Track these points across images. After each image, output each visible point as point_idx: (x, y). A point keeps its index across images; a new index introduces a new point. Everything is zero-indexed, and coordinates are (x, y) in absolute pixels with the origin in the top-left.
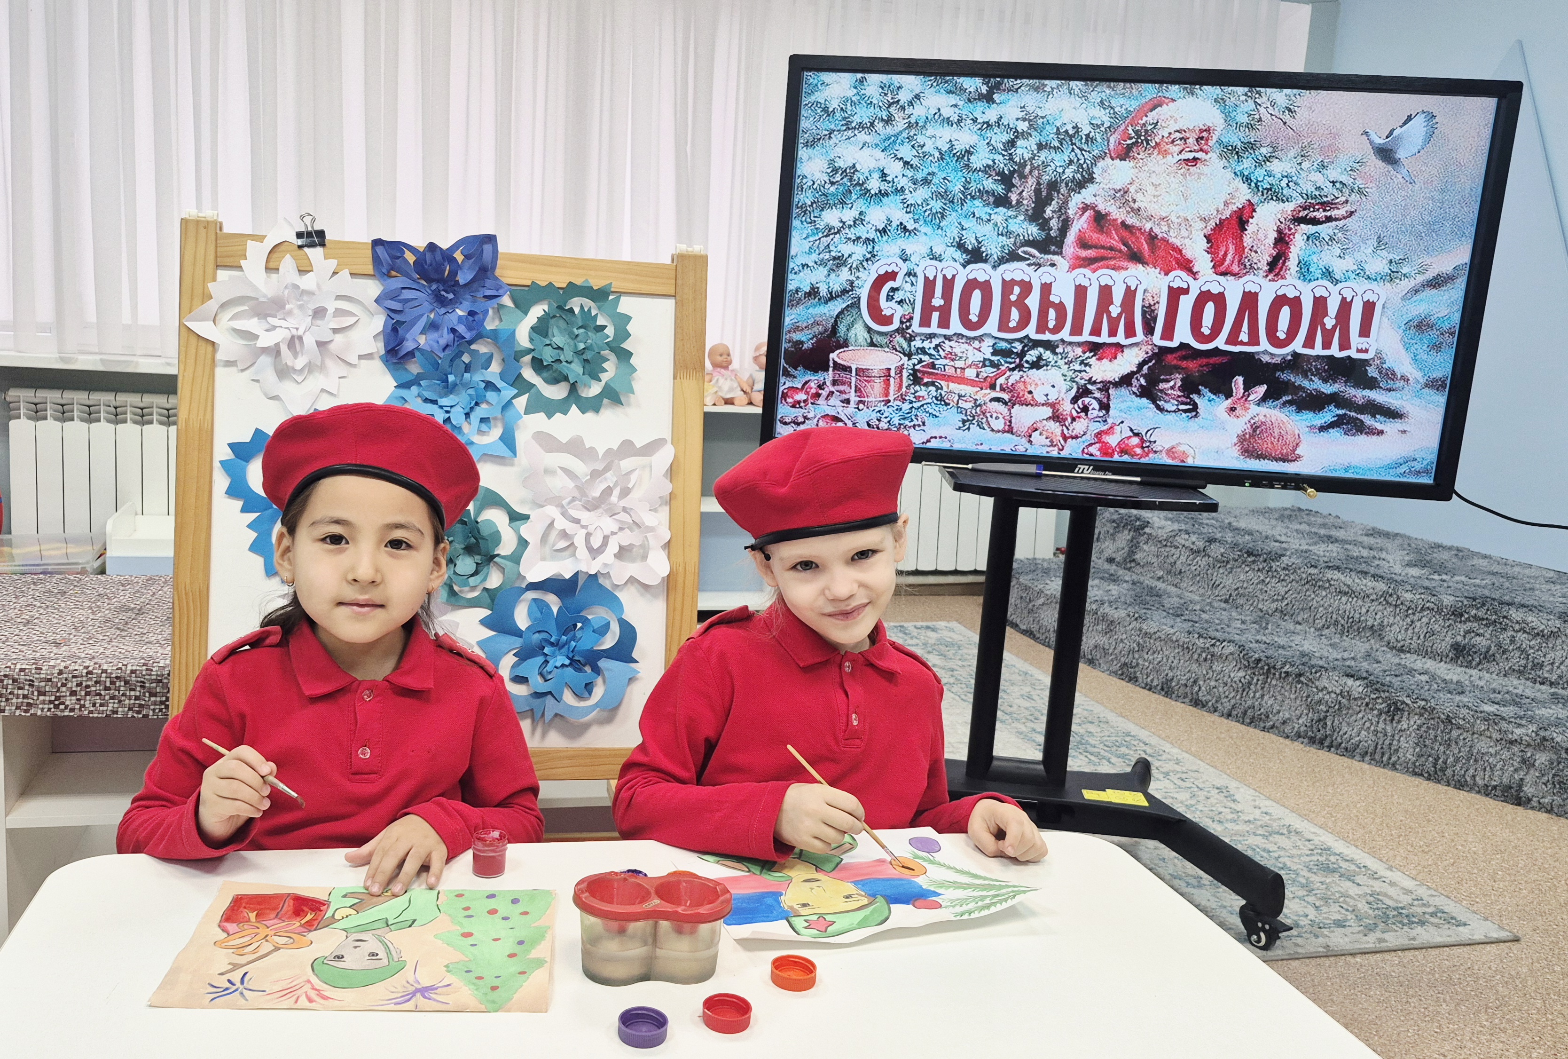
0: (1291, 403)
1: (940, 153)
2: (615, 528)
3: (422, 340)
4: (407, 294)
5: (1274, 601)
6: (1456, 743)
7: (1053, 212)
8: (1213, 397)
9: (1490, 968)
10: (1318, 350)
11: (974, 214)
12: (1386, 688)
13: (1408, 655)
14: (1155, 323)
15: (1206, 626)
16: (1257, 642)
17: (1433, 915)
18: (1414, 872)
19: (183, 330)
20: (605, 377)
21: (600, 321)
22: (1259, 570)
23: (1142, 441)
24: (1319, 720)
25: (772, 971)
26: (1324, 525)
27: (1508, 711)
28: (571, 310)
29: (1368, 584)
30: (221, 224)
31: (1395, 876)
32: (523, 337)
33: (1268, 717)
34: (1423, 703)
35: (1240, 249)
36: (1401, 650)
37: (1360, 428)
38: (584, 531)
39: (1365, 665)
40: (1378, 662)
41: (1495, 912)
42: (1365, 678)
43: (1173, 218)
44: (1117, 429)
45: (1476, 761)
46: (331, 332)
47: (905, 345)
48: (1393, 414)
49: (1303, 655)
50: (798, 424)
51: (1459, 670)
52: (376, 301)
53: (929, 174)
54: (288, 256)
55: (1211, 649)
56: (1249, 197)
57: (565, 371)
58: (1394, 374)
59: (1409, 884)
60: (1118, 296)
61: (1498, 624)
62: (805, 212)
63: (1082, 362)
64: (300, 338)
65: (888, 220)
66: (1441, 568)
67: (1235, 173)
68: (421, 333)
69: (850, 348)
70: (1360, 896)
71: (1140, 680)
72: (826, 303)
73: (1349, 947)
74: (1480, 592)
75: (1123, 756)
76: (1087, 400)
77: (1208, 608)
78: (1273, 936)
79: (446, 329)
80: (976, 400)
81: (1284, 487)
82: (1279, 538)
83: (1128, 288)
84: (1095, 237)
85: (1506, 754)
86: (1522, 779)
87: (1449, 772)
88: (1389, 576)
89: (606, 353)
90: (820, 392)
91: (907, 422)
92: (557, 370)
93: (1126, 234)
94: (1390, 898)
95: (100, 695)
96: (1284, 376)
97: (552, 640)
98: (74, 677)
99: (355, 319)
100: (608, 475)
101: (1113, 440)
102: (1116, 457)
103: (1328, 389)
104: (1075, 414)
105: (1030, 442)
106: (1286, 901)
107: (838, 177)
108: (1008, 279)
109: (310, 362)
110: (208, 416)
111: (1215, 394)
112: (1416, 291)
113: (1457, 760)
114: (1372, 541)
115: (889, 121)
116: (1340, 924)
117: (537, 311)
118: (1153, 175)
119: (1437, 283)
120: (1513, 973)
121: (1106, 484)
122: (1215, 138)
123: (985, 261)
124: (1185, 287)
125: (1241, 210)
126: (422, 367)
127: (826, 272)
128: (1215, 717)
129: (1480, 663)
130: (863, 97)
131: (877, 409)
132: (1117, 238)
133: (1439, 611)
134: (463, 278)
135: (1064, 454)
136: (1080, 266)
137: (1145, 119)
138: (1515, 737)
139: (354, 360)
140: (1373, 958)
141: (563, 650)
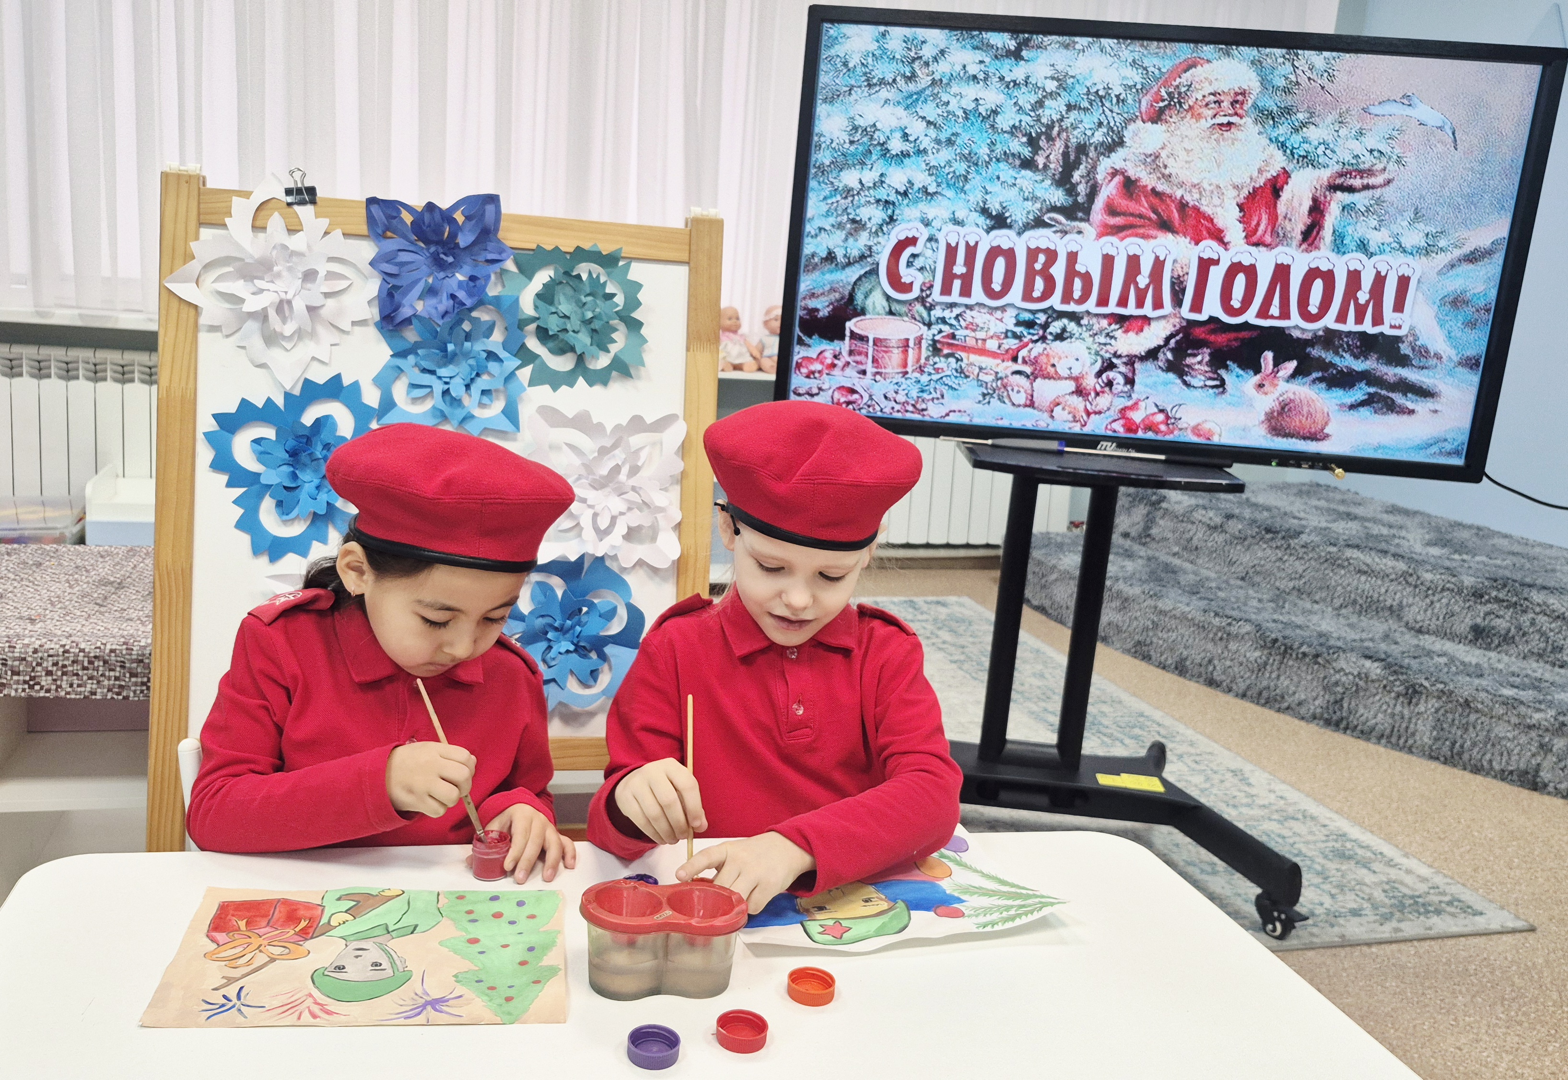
0: (1320, 380)
1: (965, 112)
2: (623, 508)
3: (420, 306)
4: (404, 257)
5: (1291, 580)
6: (1474, 728)
7: (1082, 177)
8: (1241, 372)
9: (1506, 958)
10: (1350, 325)
11: (998, 178)
12: (1404, 670)
13: (1427, 636)
14: (1183, 295)
15: (1221, 603)
16: (1274, 621)
17: (1450, 903)
18: (1430, 860)
19: (164, 291)
20: (614, 348)
21: (609, 289)
22: (1277, 547)
23: (1168, 417)
24: (1336, 702)
25: (789, 985)
26: (1343, 502)
27: (1527, 695)
28: (579, 277)
29: (1387, 564)
30: (204, 178)
31: (1411, 863)
32: (527, 305)
33: (1283, 697)
34: (1441, 686)
35: (1273, 218)
36: (1420, 631)
37: (1391, 407)
38: (590, 512)
39: (1383, 646)
40: (1396, 643)
41: (1512, 901)
42: (1383, 660)
43: (1205, 185)
44: (1142, 405)
45: (1493, 745)
46: (322, 296)
47: (925, 314)
48: (1424, 393)
49: (1321, 635)
50: (812, 395)
51: (1478, 652)
52: (371, 264)
53: (953, 134)
54: (276, 214)
55: (1228, 628)
56: (1284, 164)
57: (572, 342)
58: (1427, 351)
59: (1425, 871)
60: (1146, 266)
61: (1518, 606)
62: (823, 172)
63: (1107, 335)
64: (289, 302)
65: (910, 182)
66: (1461, 548)
67: (1271, 140)
68: (420, 298)
69: (868, 316)
70: (1375, 884)
71: (1154, 658)
72: (844, 268)
73: (1365, 937)
74: (1501, 573)
75: (1136, 738)
76: (1111, 374)
77: (1223, 586)
78: (1288, 926)
79: (445, 295)
80: (997, 373)
81: (1312, 467)
82: (1297, 514)
83: (1157, 258)
84: (1124, 203)
85: (1523, 739)
86: (1539, 765)
87: (1466, 756)
88: (1410, 556)
89: (615, 322)
90: (836, 362)
91: (925, 395)
92: (563, 340)
93: (1155, 201)
94: (1407, 886)
95: (77, 675)
96: (1316, 352)
97: (556, 624)
98: (49, 656)
99: (347, 283)
100: (617, 452)
101: (1137, 416)
102: (1140, 434)
103: (1359, 366)
104: (1098, 388)
105: (1052, 417)
106: (1303, 890)
107: (857, 136)
108: (1033, 247)
109: (300, 329)
110: (191, 385)
111: (1243, 369)
112: (1453, 266)
113: (1474, 744)
114: (1391, 518)
115: (912, 78)
116: (1356, 913)
117: (543, 277)
118: (1186, 140)
119: (1473, 257)
120: (1529, 964)
121: (1129, 462)
122: (1250, 102)
123: (1010, 227)
124: (1216, 258)
125: (1275, 179)
126: (421, 335)
127: (844, 236)
128: (1230, 698)
129: (1499, 645)
130: (884, 50)
131: (895, 381)
132: (1146, 205)
133: (1460, 592)
134: (464, 240)
135: (1087, 430)
136: (1107, 234)
137: (1178, 80)
138: (1534, 721)
139: (347, 326)
140: (1388, 948)
141: (568, 636)
